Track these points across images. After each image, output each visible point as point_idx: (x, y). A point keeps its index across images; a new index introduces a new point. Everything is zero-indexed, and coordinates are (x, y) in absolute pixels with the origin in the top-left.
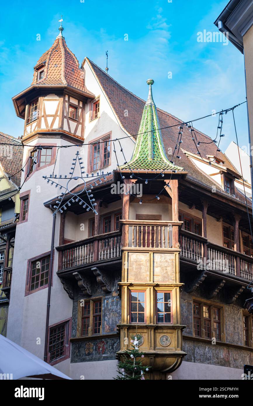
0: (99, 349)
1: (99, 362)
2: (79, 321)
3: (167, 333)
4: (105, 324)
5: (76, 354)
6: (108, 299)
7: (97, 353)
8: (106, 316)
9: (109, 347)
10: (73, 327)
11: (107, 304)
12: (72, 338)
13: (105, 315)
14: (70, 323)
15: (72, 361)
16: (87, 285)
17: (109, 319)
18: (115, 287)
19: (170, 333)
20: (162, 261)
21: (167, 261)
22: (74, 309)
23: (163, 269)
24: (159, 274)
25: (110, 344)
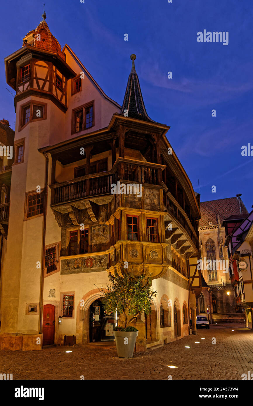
0: (87, 263)
1: (87, 273)
2: (68, 244)
4: (93, 245)
5: (65, 268)
6: (95, 227)
7: (86, 267)
8: (94, 239)
9: (97, 262)
11: (94, 230)
13: (92, 239)
14: (60, 245)
15: (62, 274)
17: (96, 241)
21: (154, 195)
22: (63, 235)
23: (151, 200)
24: (149, 204)
25: (98, 260)
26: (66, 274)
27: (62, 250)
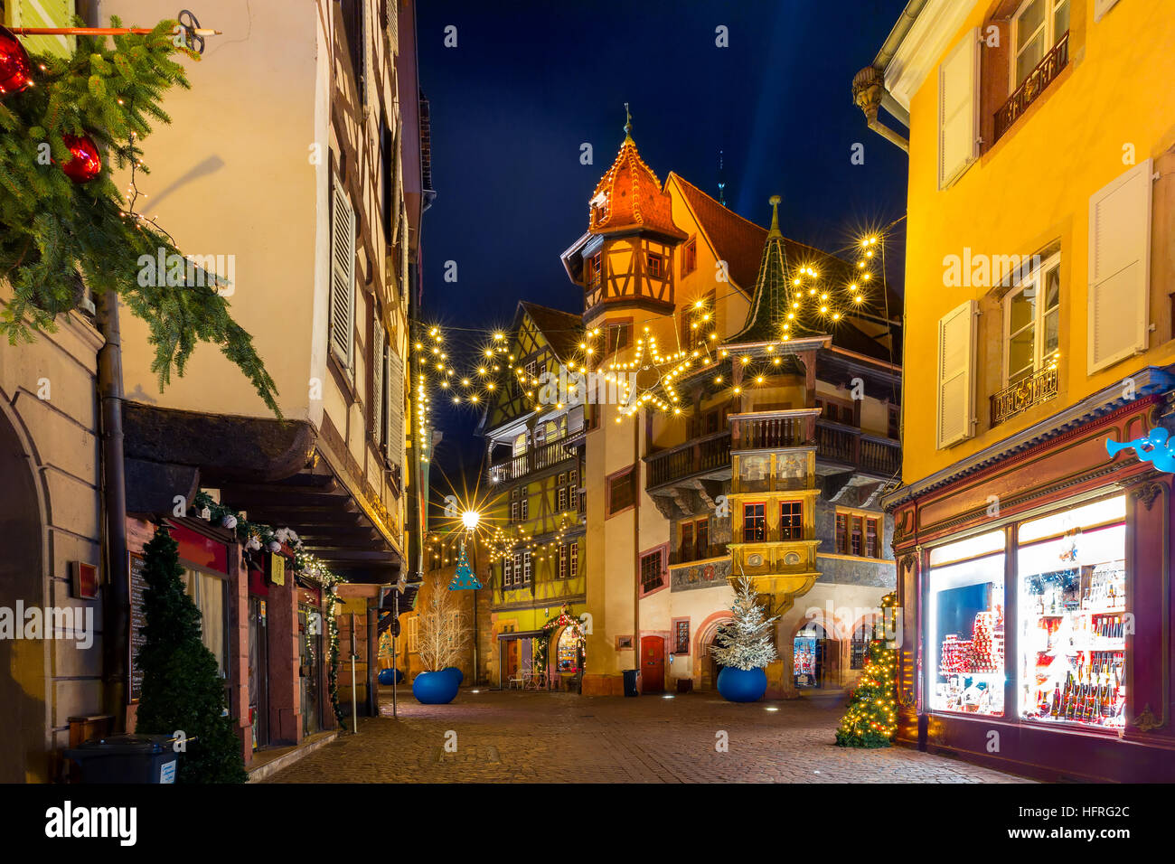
0: (706, 574)
1: (707, 589)
2: (678, 546)
5: (677, 582)
7: (704, 579)
9: (719, 572)
14: (668, 548)
15: (671, 591)
17: (718, 540)
22: (672, 532)
25: (720, 569)
26: (678, 591)
27: (671, 554)
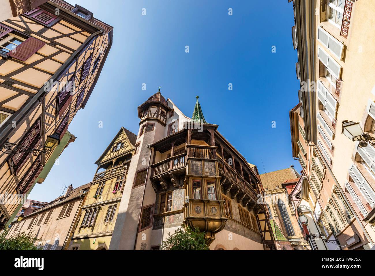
0: (170, 220)
1: (170, 228)
2: (159, 205)
3: (215, 205)
4: (174, 205)
5: (156, 224)
6: (176, 191)
7: (169, 223)
9: (177, 218)
10: (155, 209)
11: (176, 193)
12: (154, 215)
13: (174, 200)
14: (154, 206)
15: (153, 229)
16: (165, 184)
17: (177, 202)
18: (180, 184)
19: (216, 206)
20: (209, 165)
21: (211, 165)
22: (157, 199)
23: (209, 169)
24: (208, 172)
25: (177, 217)
26: (156, 229)
